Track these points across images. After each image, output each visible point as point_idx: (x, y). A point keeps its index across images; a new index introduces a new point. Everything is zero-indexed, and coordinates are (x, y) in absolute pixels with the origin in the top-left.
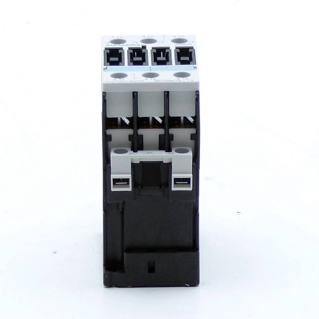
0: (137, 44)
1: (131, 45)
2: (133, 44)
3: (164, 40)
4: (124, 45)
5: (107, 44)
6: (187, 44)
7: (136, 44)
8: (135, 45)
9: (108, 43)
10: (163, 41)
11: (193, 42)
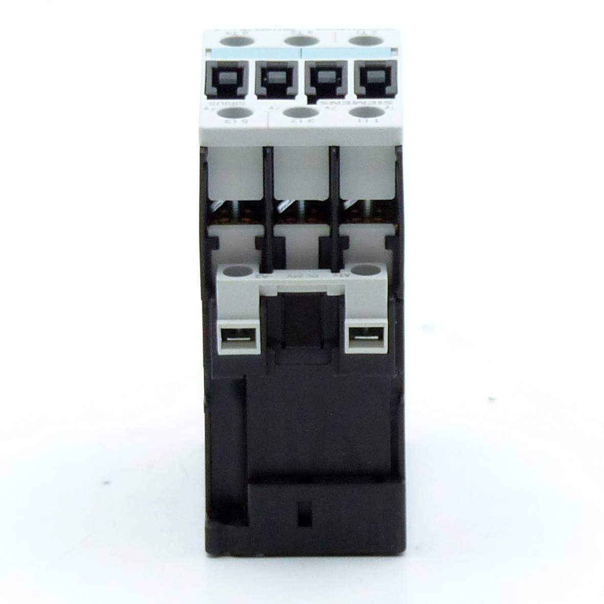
0: (326, 106)
1: (339, 103)
2: (334, 105)
3: (268, 113)
4: (354, 103)
5: (390, 106)
6: (220, 104)
7: (328, 105)
8: (332, 103)
9: (387, 107)
10: (272, 110)
11: (206, 108)
